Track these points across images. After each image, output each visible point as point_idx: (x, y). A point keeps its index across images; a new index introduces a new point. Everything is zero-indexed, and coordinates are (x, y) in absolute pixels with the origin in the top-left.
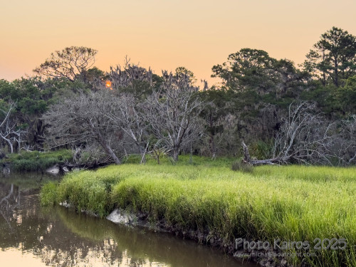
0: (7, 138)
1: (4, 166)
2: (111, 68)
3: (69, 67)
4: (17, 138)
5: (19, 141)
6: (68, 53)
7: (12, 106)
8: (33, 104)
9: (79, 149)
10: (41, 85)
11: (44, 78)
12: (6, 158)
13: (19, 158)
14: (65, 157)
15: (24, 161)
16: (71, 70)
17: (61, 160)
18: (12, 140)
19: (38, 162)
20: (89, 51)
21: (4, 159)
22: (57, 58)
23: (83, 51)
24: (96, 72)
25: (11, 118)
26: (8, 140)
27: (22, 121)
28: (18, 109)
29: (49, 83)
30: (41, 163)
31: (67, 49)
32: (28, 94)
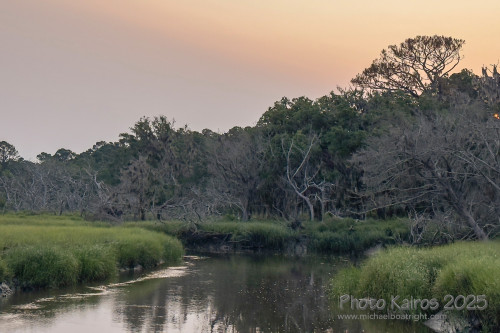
0: (305, 194)
1: (298, 241)
2: (484, 71)
3: (412, 71)
4: (321, 195)
5: (324, 201)
6: (411, 48)
7: (313, 142)
8: (348, 138)
9: (422, 218)
10: (361, 104)
11: (367, 93)
12: (302, 228)
13: (322, 229)
14: (397, 230)
15: (328, 234)
16: (416, 76)
17: (390, 235)
18: (312, 198)
19: (351, 237)
20: (448, 42)
21: (298, 230)
22: (391, 57)
23: (437, 42)
25: (312, 162)
26: (307, 199)
27: (331, 166)
28: (324, 147)
29: (376, 101)
30: (357, 239)
31: (410, 41)
32: (341, 120)
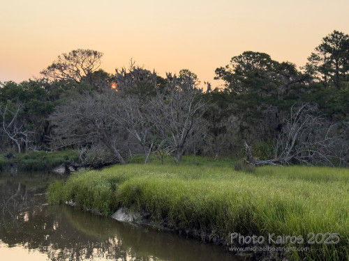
0: (14, 138)
1: (12, 165)
2: (116, 70)
3: (76, 69)
4: (25, 138)
5: (27, 141)
6: (75, 55)
7: (19, 108)
8: (40, 105)
9: (85, 150)
10: (47, 86)
11: (51, 80)
12: (14, 157)
13: (26, 158)
14: (71, 157)
15: (31, 161)
16: (78, 71)
17: (67, 159)
18: (19, 140)
19: (45, 162)
20: (95, 53)
21: (11, 159)
22: (63, 61)
23: (89, 53)
24: (101, 74)
25: (18, 119)
26: (16, 140)
27: (30, 122)
28: (26, 110)
29: (56, 84)
30: (48, 162)
31: (74, 52)
32: (36, 95)
